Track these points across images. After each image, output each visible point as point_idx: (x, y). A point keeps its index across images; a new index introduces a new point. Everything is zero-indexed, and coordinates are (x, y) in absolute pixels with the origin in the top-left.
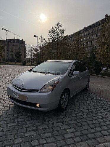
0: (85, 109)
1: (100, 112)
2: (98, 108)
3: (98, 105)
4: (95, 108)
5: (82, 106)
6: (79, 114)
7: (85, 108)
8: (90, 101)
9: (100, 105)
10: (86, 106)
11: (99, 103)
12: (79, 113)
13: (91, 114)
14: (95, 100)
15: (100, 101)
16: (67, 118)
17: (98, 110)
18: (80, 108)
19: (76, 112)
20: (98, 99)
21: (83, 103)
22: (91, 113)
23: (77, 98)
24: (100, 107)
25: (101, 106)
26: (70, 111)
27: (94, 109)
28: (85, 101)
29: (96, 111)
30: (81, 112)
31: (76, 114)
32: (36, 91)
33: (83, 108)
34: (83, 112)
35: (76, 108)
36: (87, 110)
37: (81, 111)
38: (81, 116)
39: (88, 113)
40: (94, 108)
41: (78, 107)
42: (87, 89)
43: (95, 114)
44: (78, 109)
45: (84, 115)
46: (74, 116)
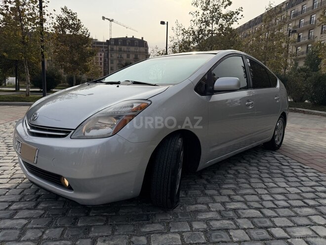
0: (250, 207)
1: (304, 221)
2: (300, 207)
3: (304, 195)
4: (290, 207)
5: (242, 195)
6: (217, 224)
7: (252, 204)
8: (276, 179)
9: (312, 195)
10: (257, 194)
11: (309, 189)
12: (223, 218)
13: (266, 228)
14: (297, 177)
15: (313, 183)
16: (168, 231)
17: (297, 215)
18: (232, 200)
19: (210, 215)
20: (309, 174)
21: (249, 184)
22: (269, 223)
23: (236, 168)
24: (311, 203)
25: (314, 199)
26: (193, 208)
27: (284, 207)
28: (261, 178)
29: (289, 217)
30: (231, 214)
31: (207, 221)
32: (64, 133)
33: (245, 202)
34: (239, 217)
35: (218, 199)
36: (256, 209)
37: (235, 210)
38: (227, 230)
39: (255, 220)
40: (285, 204)
41: (229, 196)
42: (278, 143)
43: (284, 228)
44: (223, 204)
45: (238, 228)
46: (198, 230)
